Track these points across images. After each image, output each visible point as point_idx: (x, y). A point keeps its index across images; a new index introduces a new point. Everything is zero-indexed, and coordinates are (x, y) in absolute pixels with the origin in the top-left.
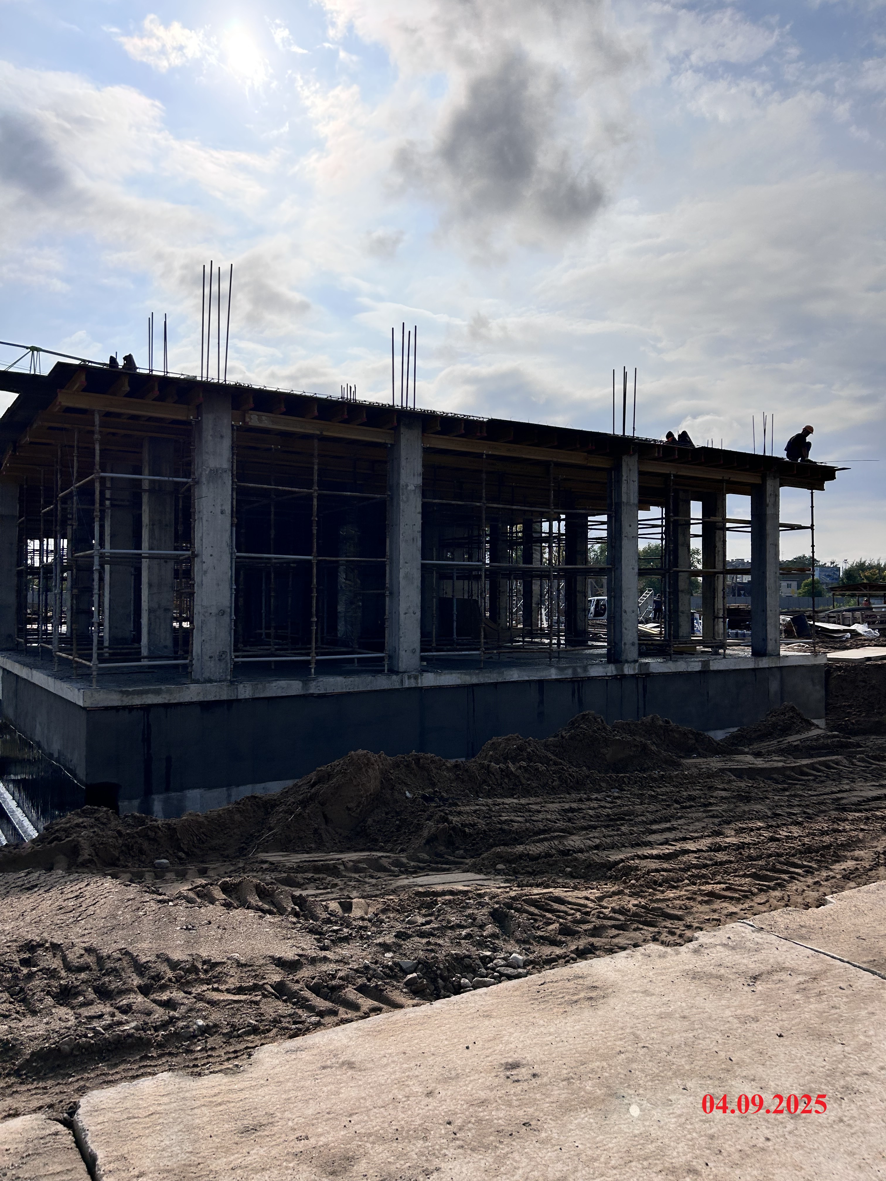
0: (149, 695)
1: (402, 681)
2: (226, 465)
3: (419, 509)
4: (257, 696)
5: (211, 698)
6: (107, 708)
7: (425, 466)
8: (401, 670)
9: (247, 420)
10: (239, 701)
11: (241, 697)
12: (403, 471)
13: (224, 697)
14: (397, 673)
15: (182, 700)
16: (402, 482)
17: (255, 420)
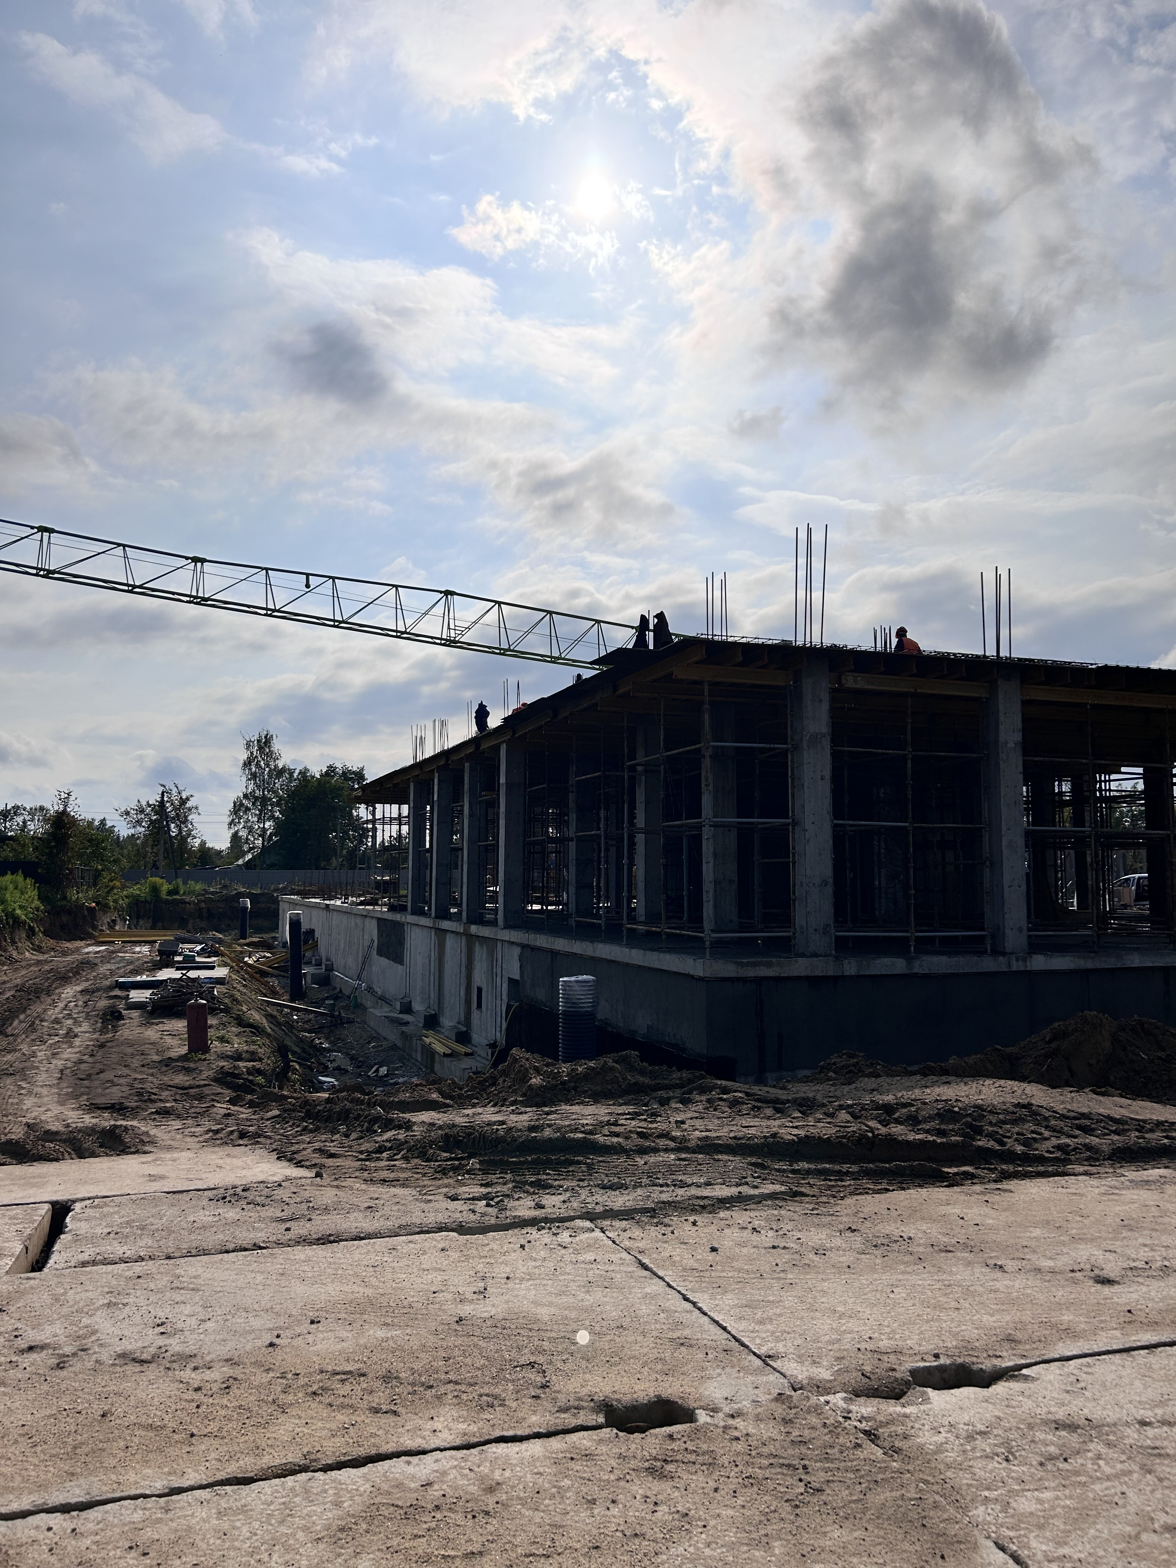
0: (762, 968)
1: (1009, 962)
2: (824, 730)
3: (1021, 769)
4: (862, 973)
5: (818, 973)
6: (724, 979)
7: (1024, 720)
8: (1008, 950)
9: (844, 682)
10: (843, 977)
11: (847, 973)
12: (1002, 728)
13: (831, 973)
14: (1004, 954)
15: (791, 974)
16: (1001, 739)
17: (852, 681)
